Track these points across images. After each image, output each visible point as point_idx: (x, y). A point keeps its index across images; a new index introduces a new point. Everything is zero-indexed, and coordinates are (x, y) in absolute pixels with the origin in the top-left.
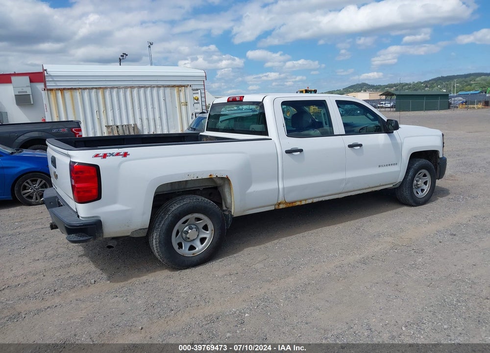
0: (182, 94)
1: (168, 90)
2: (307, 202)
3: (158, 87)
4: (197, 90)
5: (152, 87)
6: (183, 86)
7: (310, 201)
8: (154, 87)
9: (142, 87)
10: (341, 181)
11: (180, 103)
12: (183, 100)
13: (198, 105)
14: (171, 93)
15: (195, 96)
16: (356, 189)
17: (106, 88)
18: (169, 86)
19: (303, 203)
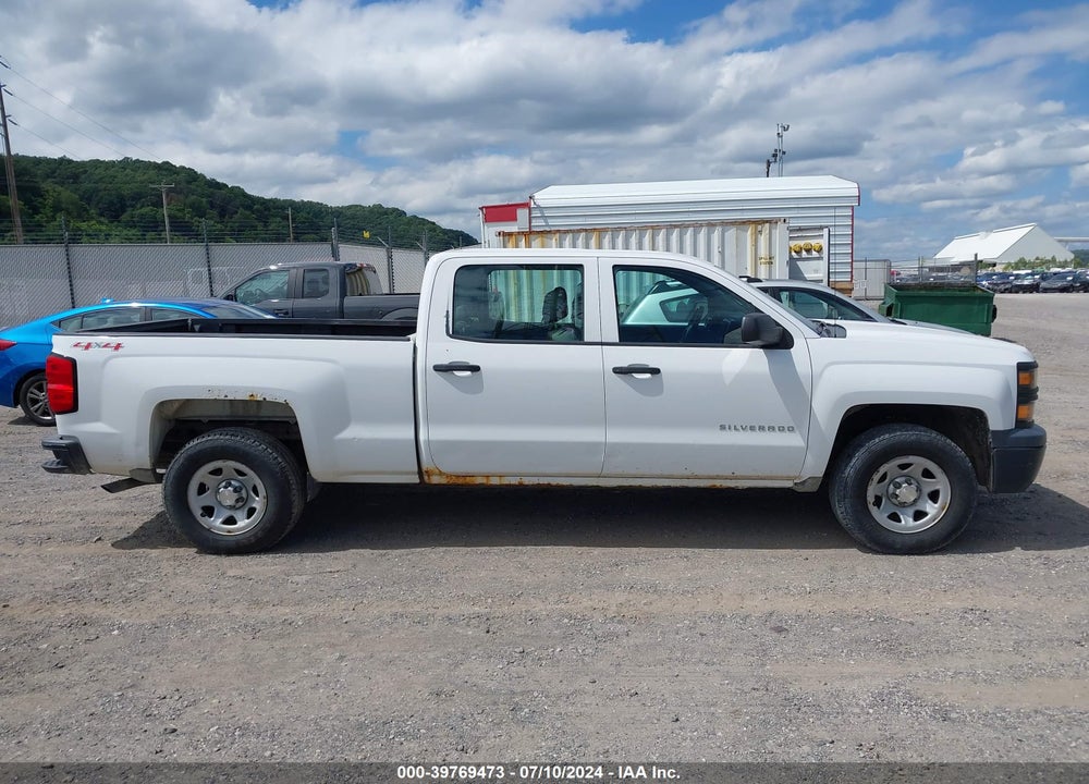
0: (763, 239)
1: (731, 233)
2: (506, 481)
3: (711, 225)
4: (821, 228)
5: (697, 226)
6: (767, 222)
7: (514, 481)
8: (701, 226)
9: (676, 226)
10: (592, 448)
11: (756, 258)
12: (763, 252)
13: (821, 262)
14: (737, 238)
15: (793, 244)
16: (647, 472)
17: (605, 230)
18: (734, 223)
19: (495, 481)
